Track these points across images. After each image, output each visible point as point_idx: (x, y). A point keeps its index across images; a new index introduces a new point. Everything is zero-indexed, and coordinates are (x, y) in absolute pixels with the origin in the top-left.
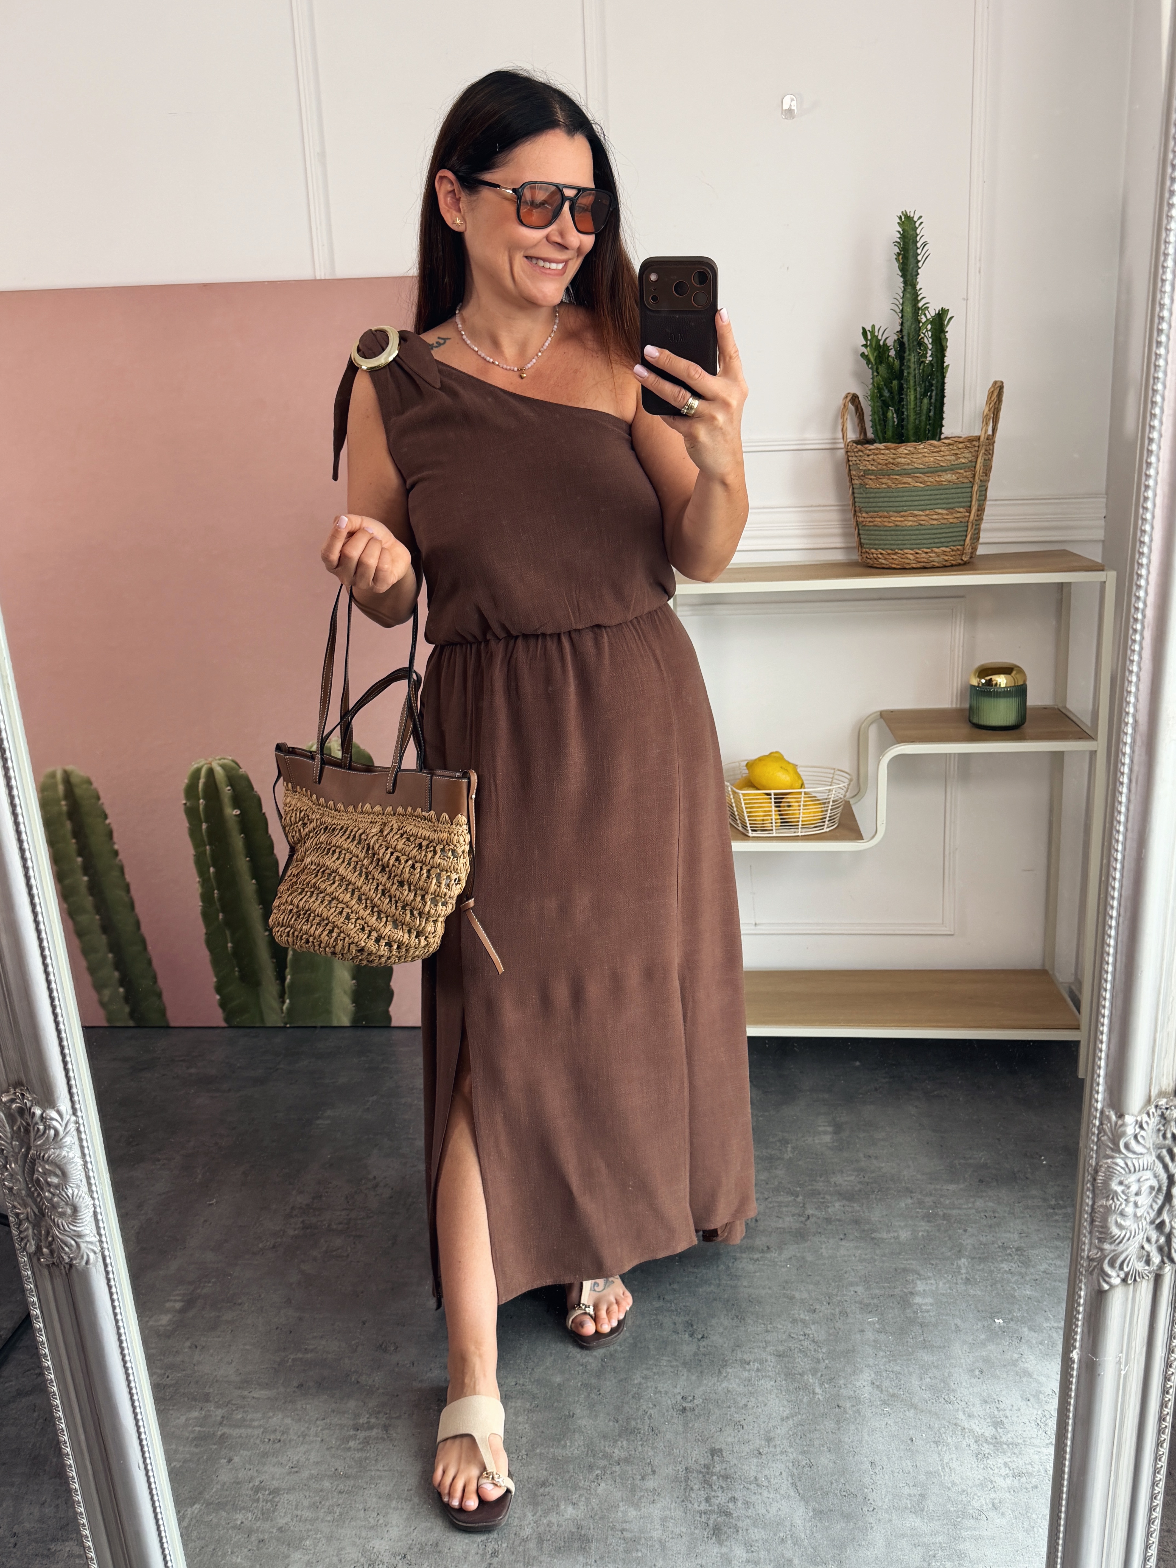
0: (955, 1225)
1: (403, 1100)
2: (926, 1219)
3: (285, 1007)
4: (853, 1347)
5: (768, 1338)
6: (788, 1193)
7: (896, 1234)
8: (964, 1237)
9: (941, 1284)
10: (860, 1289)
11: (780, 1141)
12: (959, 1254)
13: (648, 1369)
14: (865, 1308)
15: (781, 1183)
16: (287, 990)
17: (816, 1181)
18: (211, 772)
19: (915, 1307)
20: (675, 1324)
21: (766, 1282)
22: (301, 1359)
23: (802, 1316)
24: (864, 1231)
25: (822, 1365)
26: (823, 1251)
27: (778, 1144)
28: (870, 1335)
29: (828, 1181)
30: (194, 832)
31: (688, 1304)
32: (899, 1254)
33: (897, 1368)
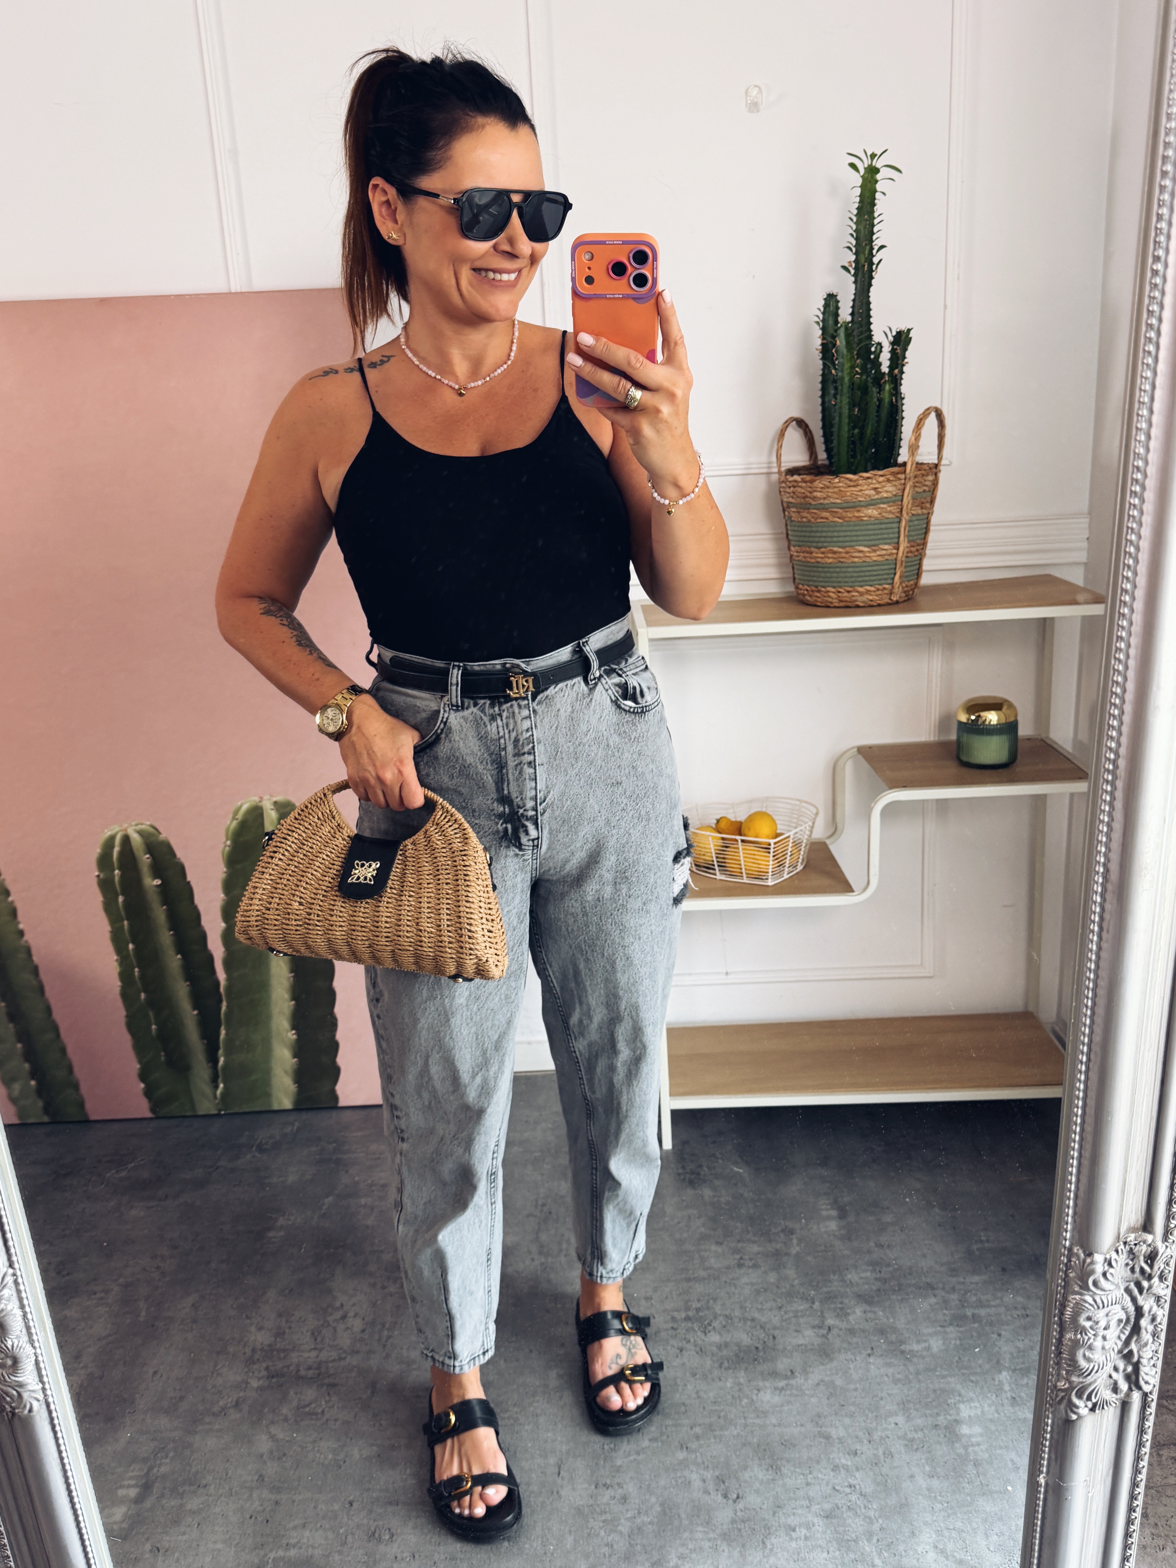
0: (987, 1328)
1: (363, 1201)
2: (955, 1323)
3: (219, 1092)
4: (906, 1499)
5: (811, 1494)
6: (801, 1298)
7: (927, 1345)
8: (999, 1344)
9: (986, 1408)
10: (900, 1419)
11: (783, 1231)
12: (998, 1366)
13: (683, 1545)
14: (910, 1444)
15: (792, 1286)
16: (220, 1073)
17: (830, 1281)
18: (126, 839)
19: (963, 1440)
20: (704, 1481)
21: (798, 1418)
22: (282, 1558)
23: (843, 1461)
24: (892, 1342)
25: (876, 1527)
26: (852, 1371)
27: (782, 1235)
28: (922, 1482)
29: (843, 1281)
30: (109, 907)
31: (715, 1453)
32: (935, 1370)
33: (959, 1524)
